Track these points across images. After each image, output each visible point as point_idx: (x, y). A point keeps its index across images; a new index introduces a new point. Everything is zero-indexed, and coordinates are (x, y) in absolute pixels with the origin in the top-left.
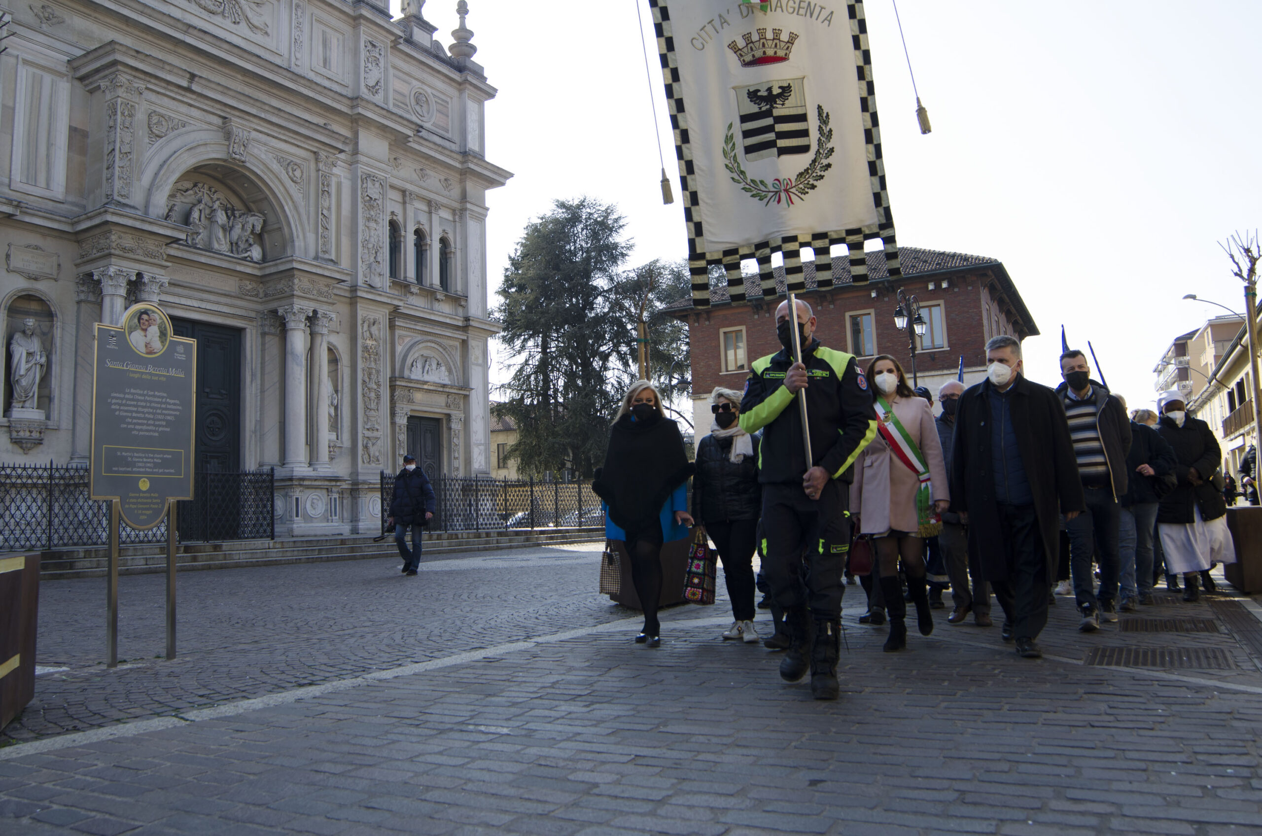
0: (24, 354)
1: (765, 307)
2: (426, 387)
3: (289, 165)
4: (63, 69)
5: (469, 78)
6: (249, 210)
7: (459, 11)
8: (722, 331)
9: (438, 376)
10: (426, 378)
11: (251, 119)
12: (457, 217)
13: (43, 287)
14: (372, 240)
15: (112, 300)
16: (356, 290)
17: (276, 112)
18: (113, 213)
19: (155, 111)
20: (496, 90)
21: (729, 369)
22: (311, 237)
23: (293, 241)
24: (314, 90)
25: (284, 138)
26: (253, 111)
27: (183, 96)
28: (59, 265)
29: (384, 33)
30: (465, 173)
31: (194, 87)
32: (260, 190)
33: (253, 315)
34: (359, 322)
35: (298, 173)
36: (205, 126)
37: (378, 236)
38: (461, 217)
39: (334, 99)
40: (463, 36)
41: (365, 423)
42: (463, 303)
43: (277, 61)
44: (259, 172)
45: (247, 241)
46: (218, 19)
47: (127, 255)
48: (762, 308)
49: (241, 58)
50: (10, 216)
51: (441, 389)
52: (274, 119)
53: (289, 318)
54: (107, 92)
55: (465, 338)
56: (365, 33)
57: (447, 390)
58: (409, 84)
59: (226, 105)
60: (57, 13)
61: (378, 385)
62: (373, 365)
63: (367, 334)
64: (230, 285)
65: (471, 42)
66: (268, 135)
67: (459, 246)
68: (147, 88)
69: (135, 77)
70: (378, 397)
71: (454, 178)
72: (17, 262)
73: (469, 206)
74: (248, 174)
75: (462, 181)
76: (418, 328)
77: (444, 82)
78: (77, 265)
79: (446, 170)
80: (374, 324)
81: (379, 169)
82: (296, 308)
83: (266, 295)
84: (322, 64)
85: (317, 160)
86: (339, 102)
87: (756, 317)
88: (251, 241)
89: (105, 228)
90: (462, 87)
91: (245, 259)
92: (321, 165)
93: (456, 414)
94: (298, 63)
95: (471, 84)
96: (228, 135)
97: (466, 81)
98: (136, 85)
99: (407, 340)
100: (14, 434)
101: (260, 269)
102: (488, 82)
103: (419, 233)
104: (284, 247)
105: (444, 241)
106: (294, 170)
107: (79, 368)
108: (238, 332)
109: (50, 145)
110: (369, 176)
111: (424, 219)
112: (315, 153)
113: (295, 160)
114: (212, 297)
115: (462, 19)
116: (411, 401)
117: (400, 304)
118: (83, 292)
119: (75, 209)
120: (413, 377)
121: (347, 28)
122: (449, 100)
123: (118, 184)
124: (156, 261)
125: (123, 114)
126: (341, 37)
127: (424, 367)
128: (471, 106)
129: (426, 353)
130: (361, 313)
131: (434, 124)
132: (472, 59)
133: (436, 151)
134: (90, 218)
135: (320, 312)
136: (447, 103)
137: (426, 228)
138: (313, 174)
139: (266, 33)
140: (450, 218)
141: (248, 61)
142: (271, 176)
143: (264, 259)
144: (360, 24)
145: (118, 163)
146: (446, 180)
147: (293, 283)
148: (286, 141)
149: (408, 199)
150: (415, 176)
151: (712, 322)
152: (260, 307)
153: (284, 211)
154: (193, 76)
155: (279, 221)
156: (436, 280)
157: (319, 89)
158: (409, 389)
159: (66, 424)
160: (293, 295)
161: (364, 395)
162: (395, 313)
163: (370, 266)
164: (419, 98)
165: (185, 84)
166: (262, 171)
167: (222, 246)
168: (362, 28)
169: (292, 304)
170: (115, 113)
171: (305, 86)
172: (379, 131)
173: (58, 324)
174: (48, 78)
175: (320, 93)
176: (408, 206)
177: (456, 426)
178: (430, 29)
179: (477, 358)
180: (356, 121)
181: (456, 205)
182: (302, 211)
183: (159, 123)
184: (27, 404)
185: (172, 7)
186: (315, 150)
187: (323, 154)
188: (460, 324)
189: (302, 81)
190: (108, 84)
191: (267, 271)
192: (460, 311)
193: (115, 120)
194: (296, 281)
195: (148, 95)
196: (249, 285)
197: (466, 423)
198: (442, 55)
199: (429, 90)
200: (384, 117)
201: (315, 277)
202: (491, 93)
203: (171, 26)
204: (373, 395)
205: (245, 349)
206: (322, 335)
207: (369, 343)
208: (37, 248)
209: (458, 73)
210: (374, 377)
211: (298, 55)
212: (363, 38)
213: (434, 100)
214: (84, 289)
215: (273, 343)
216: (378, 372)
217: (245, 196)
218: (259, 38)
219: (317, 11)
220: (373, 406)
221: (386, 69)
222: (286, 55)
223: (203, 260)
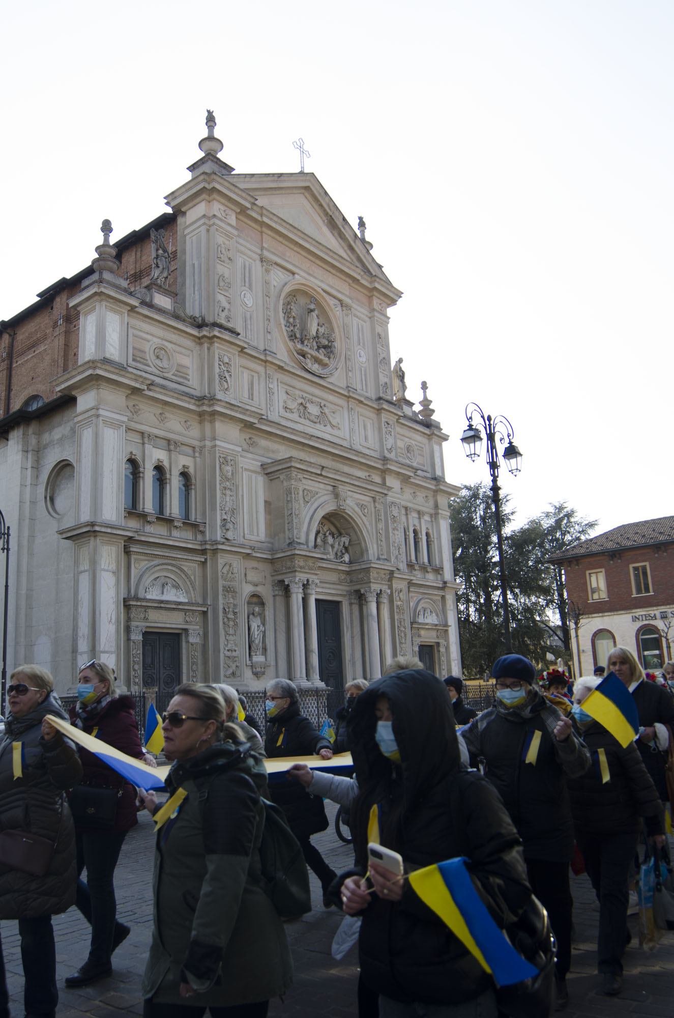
0: (256, 627)
1: (618, 556)
2: (427, 627)
3: (362, 507)
4: (259, 470)
5: (435, 432)
6: (340, 534)
7: (422, 388)
8: (587, 572)
9: (432, 619)
10: (426, 621)
11: (346, 484)
12: (433, 519)
13: (260, 590)
14: (397, 541)
15: (297, 596)
16: (393, 574)
17: (358, 479)
18: (298, 549)
19: (305, 489)
20: (449, 436)
21: (594, 598)
22: (375, 546)
23: (368, 551)
24: (365, 458)
25: (360, 492)
26: (348, 481)
27: (317, 478)
28: (265, 577)
29: (393, 415)
30: (436, 492)
31: (324, 473)
32: (350, 523)
33: (345, 593)
34: (394, 591)
35: (366, 511)
36: (326, 492)
37: (399, 539)
38: (435, 519)
39: (375, 462)
40: (426, 403)
41: (400, 652)
42: (441, 572)
43: (345, 444)
44: (351, 514)
45: (341, 551)
46: (318, 426)
47: (302, 570)
48: (615, 556)
49: (333, 448)
50: (248, 554)
51: (434, 628)
52: (357, 483)
53: (368, 595)
54: (284, 482)
55: (444, 594)
56: (384, 416)
57: (437, 628)
58: (403, 441)
59: (336, 480)
60: (255, 440)
61: (405, 627)
62: (402, 617)
63: (398, 598)
64: (333, 577)
65: (431, 407)
66: (352, 491)
67: (435, 537)
68: (304, 478)
69: (298, 472)
70: (405, 635)
71: (430, 494)
72: (249, 578)
73: (440, 511)
74: (344, 515)
75: (435, 496)
76: (421, 591)
77: (421, 436)
78: (272, 576)
79: (427, 491)
80: (401, 591)
81: (395, 498)
82: (372, 588)
83: (351, 581)
84: (364, 440)
85: (374, 502)
86: (377, 463)
87: (611, 562)
88: (344, 551)
89: (291, 557)
90: (431, 437)
91: (341, 562)
92: (377, 504)
93: (442, 641)
94: (355, 442)
95: (436, 435)
96: (337, 496)
97: (433, 434)
98: (299, 477)
99: (415, 599)
100: (254, 670)
101: (349, 567)
102: (442, 431)
103: (415, 532)
104: (362, 554)
105: (427, 535)
106: (364, 509)
107: (278, 632)
108: (337, 604)
109: (257, 512)
110: (393, 503)
111: (416, 522)
112: (373, 497)
113: (366, 504)
114: (327, 586)
115: (425, 392)
116: (419, 636)
117: (412, 578)
118: (276, 590)
119: (269, 545)
120: (420, 621)
121: (373, 415)
122: (423, 446)
123: (295, 532)
124: (313, 572)
125: (294, 493)
126: (371, 422)
127: (424, 614)
128: (436, 447)
129: (425, 605)
130: (394, 586)
131: (418, 463)
132: (432, 418)
133: (423, 481)
134: (284, 552)
135: (383, 590)
136: (422, 448)
137: (418, 528)
138: (373, 510)
139: (339, 428)
140: (430, 520)
141: (336, 449)
142: (356, 515)
143: (351, 562)
144: (381, 413)
145: (295, 521)
146: (426, 497)
147: (370, 575)
148: (360, 494)
149: (409, 512)
150: (411, 498)
151: (580, 567)
152: (347, 588)
153: (362, 534)
154: (323, 467)
155: (358, 539)
156: (426, 560)
157: (368, 457)
158: (418, 629)
159: (273, 663)
160: (370, 582)
161: (399, 635)
162: (411, 584)
163: (397, 557)
164: (409, 449)
165: (319, 472)
166: (352, 513)
167: (331, 556)
168: (383, 415)
169: (370, 587)
170: (291, 493)
171: (362, 457)
172: (396, 476)
173: (266, 609)
174: (254, 475)
175: (368, 459)
176: (409, 516)
177: (442, 649)
178: (411, 404)
179: (450, 606)
180: (384, 472)
181: (432, 511)
182: (370, 531)
183: (307, 494)
184: (258, 653)
185: (299, 425)
186: (373, 496)
187: (377, 498)
188: (441, 586)
189: (360, 455)
190: (285, 477)
191: (354, 568)
192: (439, 577)
193: (291, 497)
194: (371, 574)
195: (304, 481)
196: (343, 576)
197: (447, 648)
198: (418, 419)
199: (413, 442)
200: (400, 468)
201: (379, 571)
202: (445, 438)
203: (304, 438)
204: (403, 634)
205: (342, 613)
206: (384, 603)
207: (399, 603)
208: (256, 569)
209: (428, 430)
210: (402, 623)
211: (354, 438)
212: (383, 420)
213: (416, 448)
214: (277, 588)
215: (356, 608)
216: (404, 620)
217: (339, 525)
218: (335, 432)
219: (360, 410)
220: (403, 641)
221: (395, 437)
222: (349, 440)
223: (324, 565)
